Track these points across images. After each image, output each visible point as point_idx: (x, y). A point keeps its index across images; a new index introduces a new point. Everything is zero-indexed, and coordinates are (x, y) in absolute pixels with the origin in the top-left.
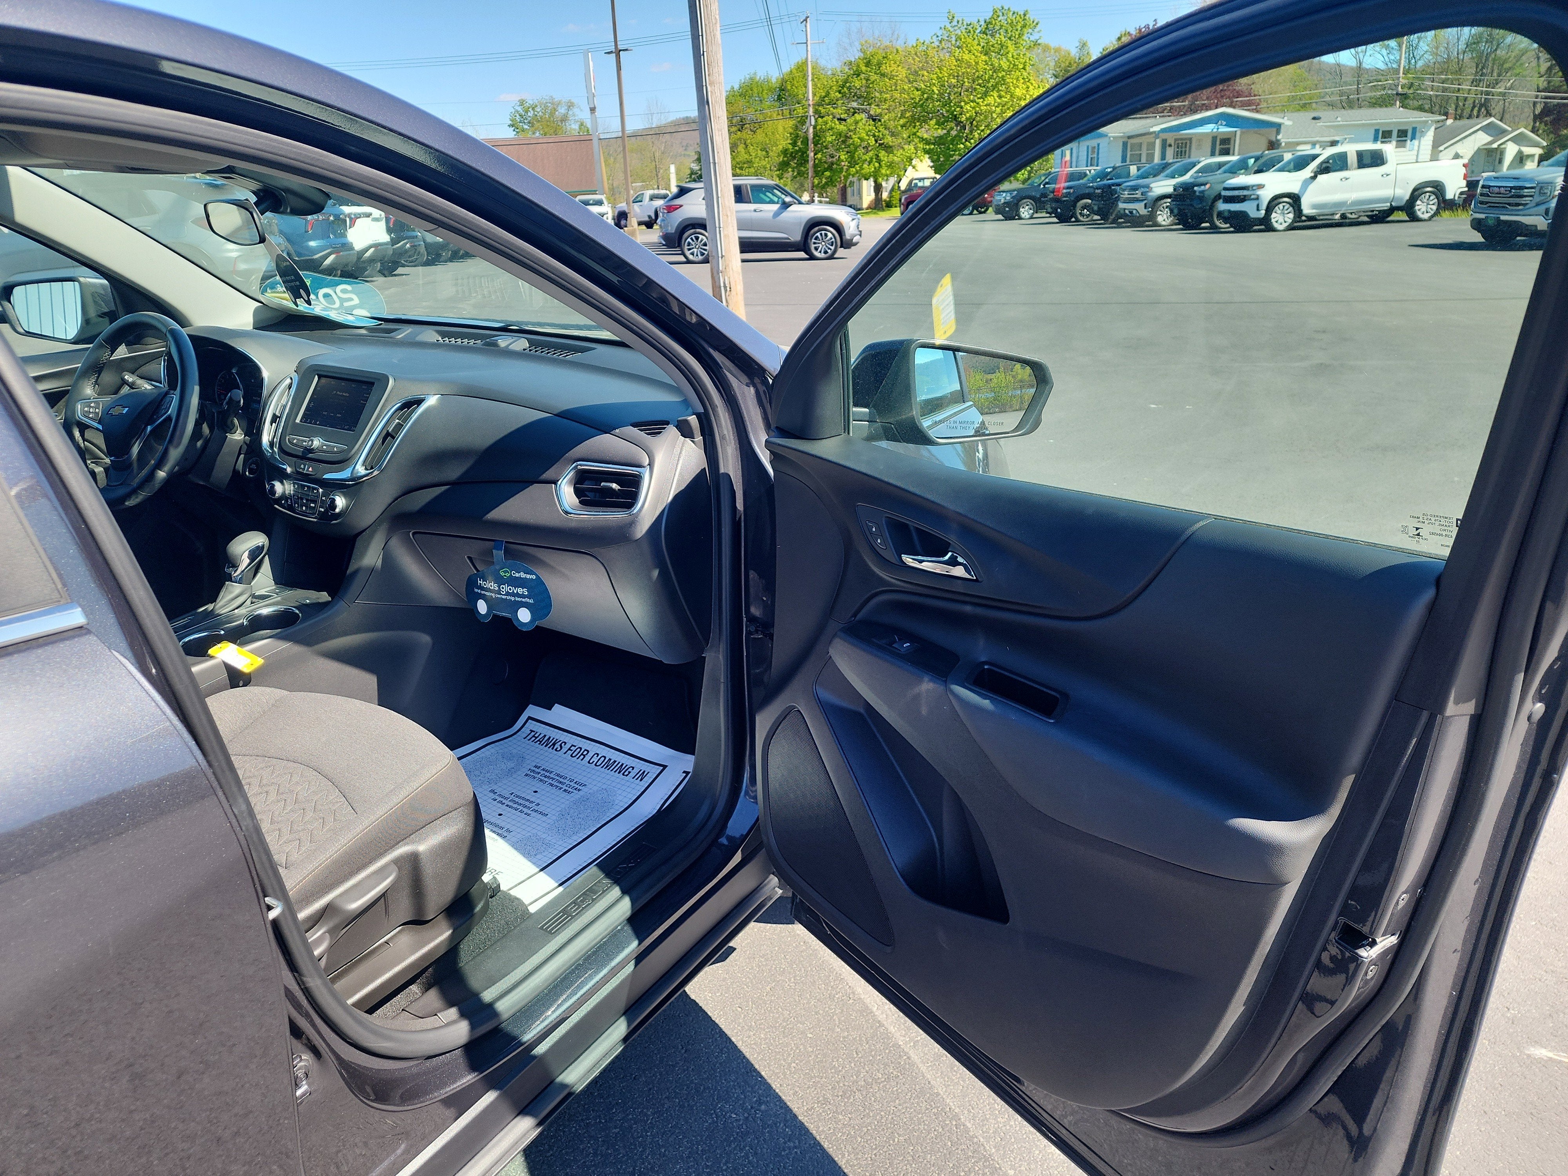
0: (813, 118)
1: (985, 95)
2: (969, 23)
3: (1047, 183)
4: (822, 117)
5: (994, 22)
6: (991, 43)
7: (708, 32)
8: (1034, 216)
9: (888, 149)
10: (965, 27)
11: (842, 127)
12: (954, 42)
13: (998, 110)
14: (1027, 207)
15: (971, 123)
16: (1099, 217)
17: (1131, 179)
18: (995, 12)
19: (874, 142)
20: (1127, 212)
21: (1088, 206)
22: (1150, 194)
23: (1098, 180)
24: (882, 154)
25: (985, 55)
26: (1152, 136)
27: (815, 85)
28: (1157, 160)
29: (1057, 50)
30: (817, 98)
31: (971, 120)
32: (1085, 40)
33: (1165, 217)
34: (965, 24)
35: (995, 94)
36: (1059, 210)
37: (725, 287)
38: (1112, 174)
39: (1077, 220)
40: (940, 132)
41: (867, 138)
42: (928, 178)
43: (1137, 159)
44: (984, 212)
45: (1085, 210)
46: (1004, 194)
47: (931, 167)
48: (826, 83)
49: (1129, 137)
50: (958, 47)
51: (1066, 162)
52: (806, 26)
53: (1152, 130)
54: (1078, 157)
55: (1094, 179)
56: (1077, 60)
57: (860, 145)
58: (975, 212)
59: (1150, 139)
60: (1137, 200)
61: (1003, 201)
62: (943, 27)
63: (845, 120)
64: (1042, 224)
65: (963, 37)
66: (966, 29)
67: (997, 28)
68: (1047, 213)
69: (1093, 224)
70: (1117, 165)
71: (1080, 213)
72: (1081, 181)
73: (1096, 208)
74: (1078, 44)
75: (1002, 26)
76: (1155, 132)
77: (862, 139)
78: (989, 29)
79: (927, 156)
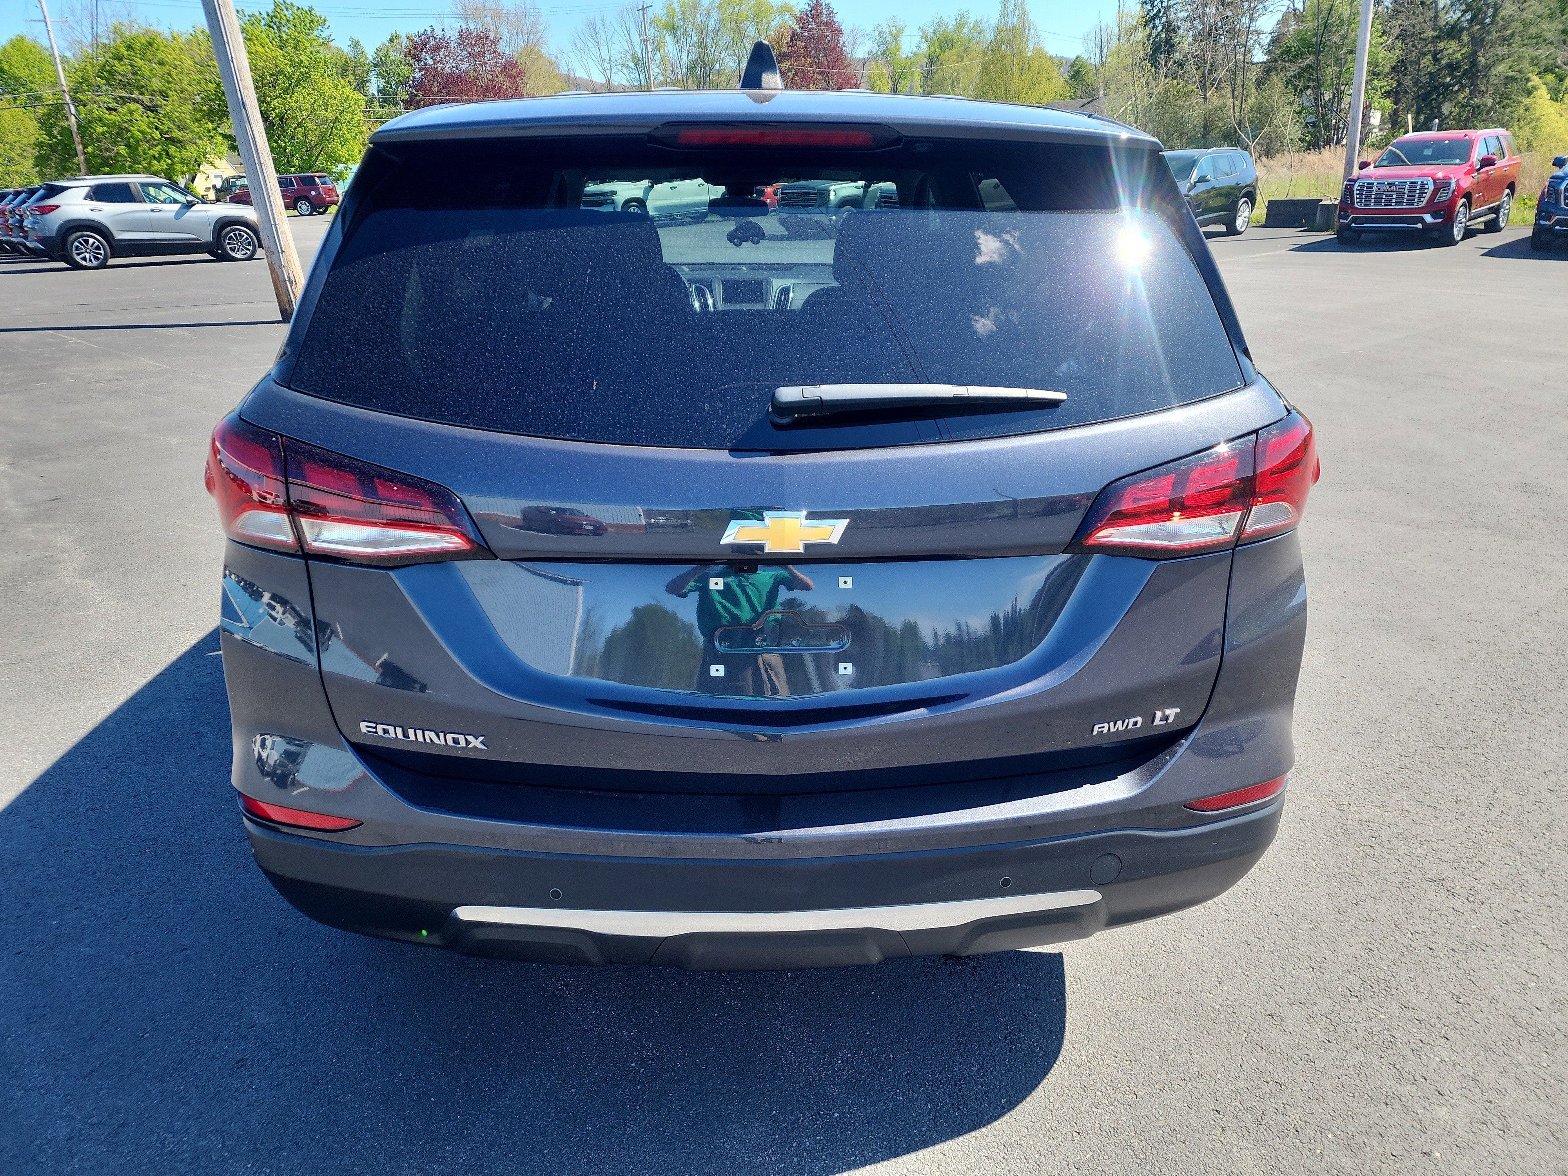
0: (71, 106)
4: (84, 105)
5: (278, 16)
7: (233, 39)
9: (178, 143)
11: (113, 118)
19: (159, 136)
27: (66, 69)
30: (72, 84)
37: (290, 281)
41: (149, 131)
57: (142, 139)
58: (315, 213)
63: (115, 110)
77: (142, 132)
78: (274, 21)
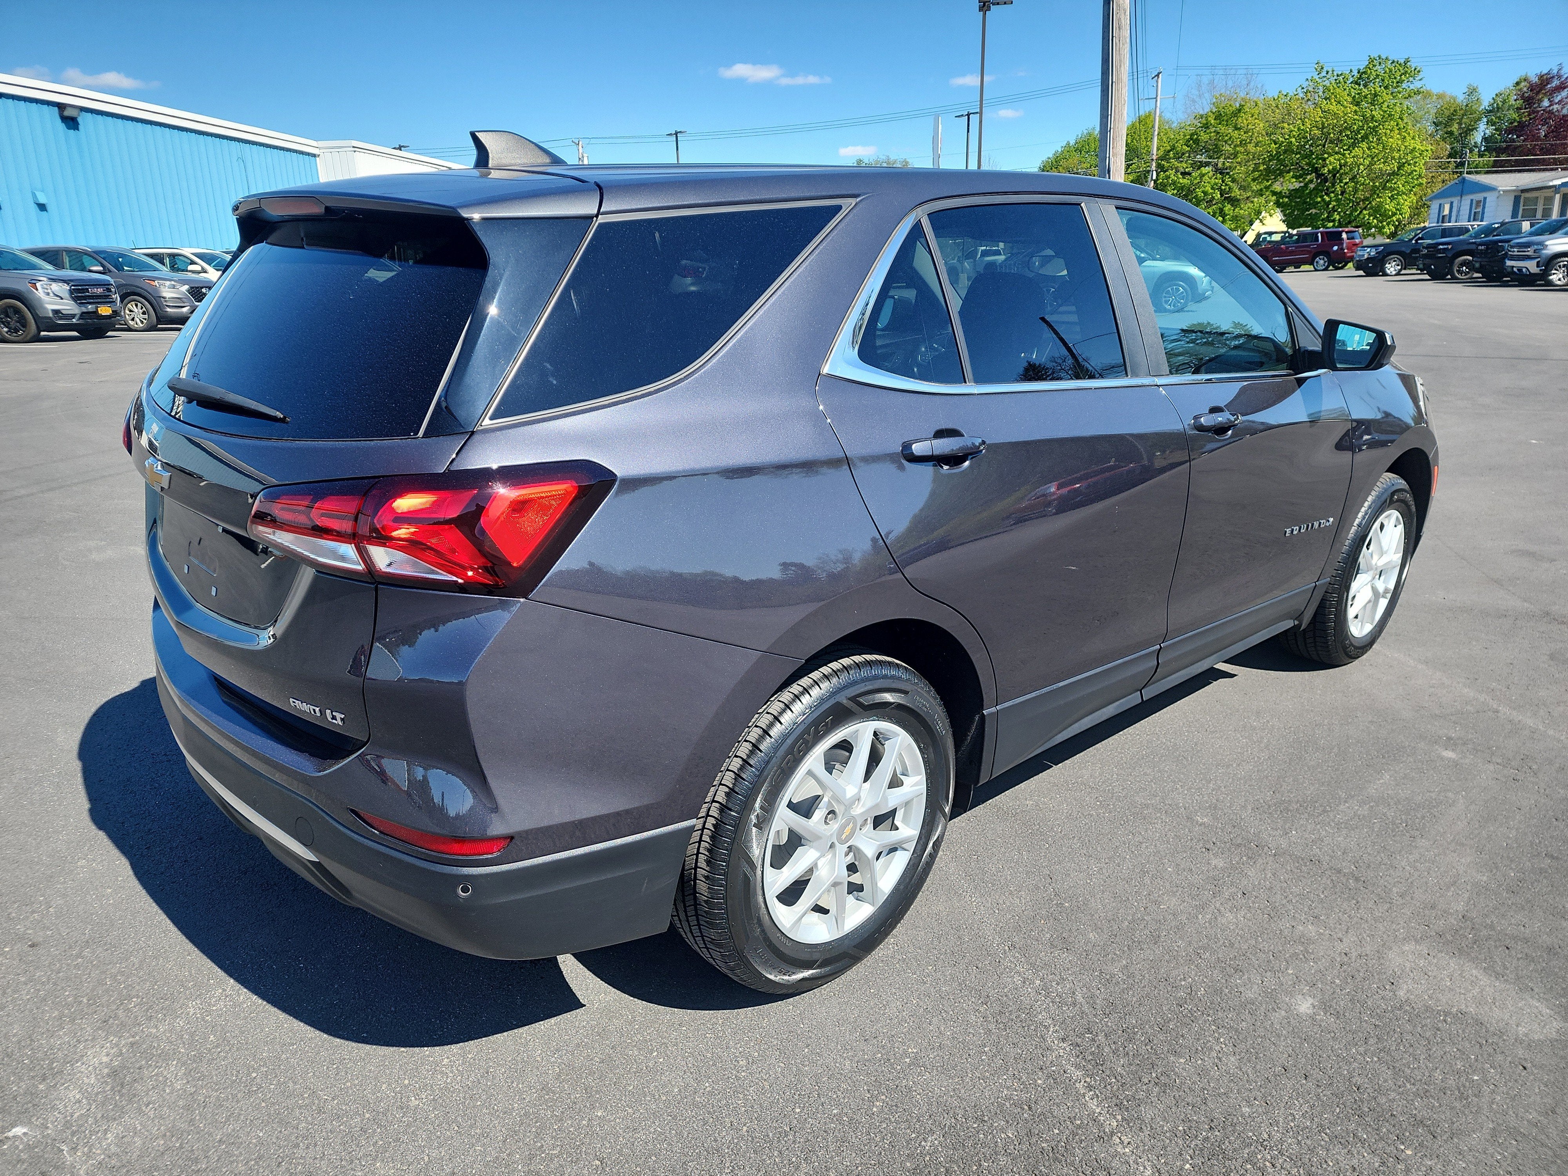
0: (1155, 173)
1: (1354, 145)
2: (1340, 73)
3: (1420, 239)
4: (1165, 172)
5: (1369, 72)
6: (1363, 94)
8: (1402, 273)
9: (1234, 202)
10: (1335, 77)
11: (1185, 181)
12: (1321, 94)
13: (1367, 162)
14: (1394, 263)
15: (1334, 176)
16: (1480, 275)
17: (1522, 235)
18: (1371, 60)
19: (1219, 196)
20: (1515, 269)
21: (1468, 263)
22: (1544, 252)
23: (1483, 236)
24: (1228, 208)
25: (1356, 106)
26: (1552, 189)
27: (1160, 140)
28: (1555, 215)
29: (1440, 97)
30: (1161, 153)
31: (1334, 172)
32: (1475, 85)
33: (1561, 276)
34: (1335, 74)
35: (1364, 145)
36: (1433, 267)
38: (1498, 230)
39: (1454, 278)
40: (1297, 185)
41: (1211, 191)
42: (1276, 233)
43: (1530, 215)
44: (1342, 268)
45: (1464, 268)
46: (1369, 250)
47: (1284, 221)
48: (1173, 136)
49: (1523, 191)
50: (1326, 99)
51: (1443, 216)
52: (1157, 82)
53: (1551, 184)
54: (1459, 211)
55: (1477, 235)
56: (1464, 108)
57: (1204, 199)
58: (1331, 268)
59: (1548, 193)
60: (1529, 258)
61: (1366, 256)
62: (1310, 78)
63: (1189, 174)
64: (1408, 281)
65: (1331, 88)
66: (1336, 80)
67: (1372, 78)
68: (1418, 269)
69: (1473, 282)
70: (1507, 221)
71: (1457, 270)
72: (1461, 237)
73: (1477, 265)
74: (1466, 90)
75: (1377, 76)
76: (1554, 186)
77: (1205, 193)
78: (1362, 78)
79: (1278, 210)
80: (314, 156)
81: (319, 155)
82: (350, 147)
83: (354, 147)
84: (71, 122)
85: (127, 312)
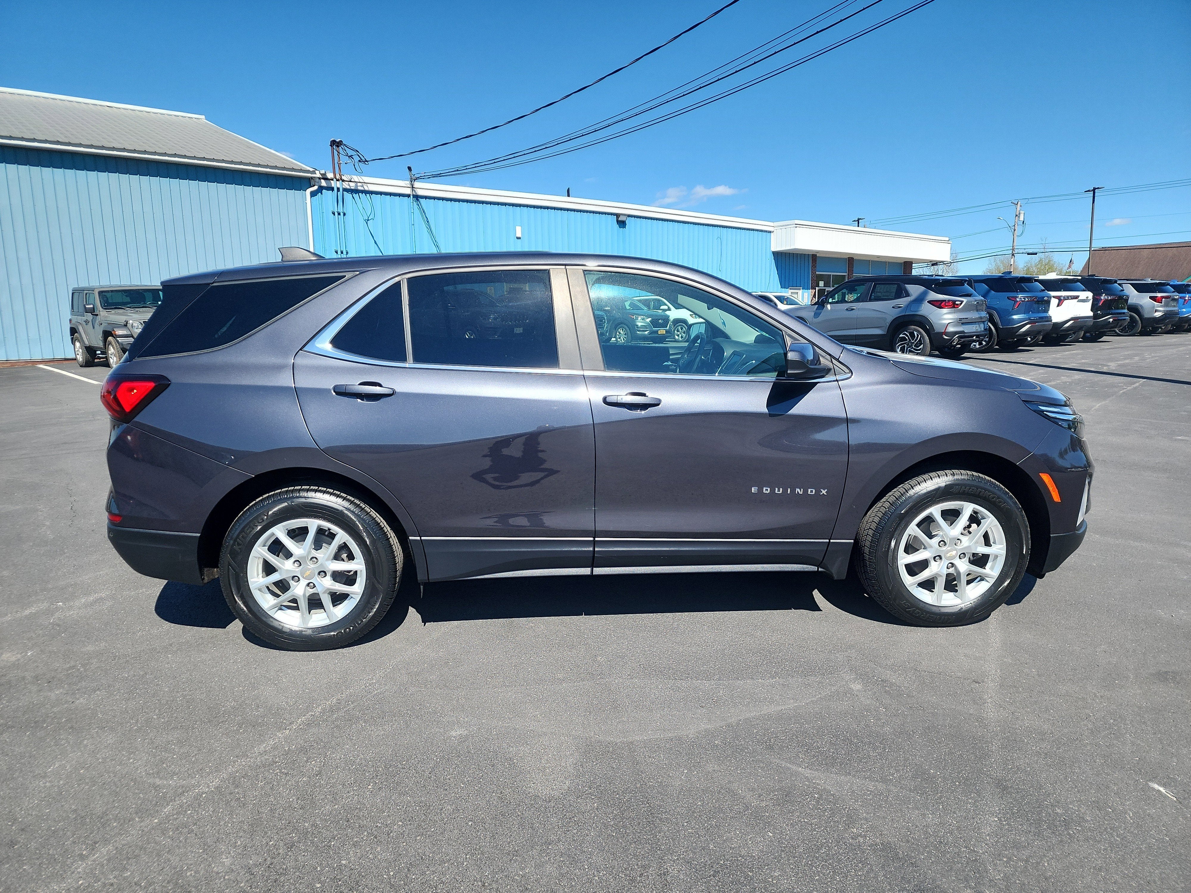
80: (770, 232)
81: (773, 232)
82: (793, 224)
83: (796, 224)
84: (622, 224)
85: (618, 333)
